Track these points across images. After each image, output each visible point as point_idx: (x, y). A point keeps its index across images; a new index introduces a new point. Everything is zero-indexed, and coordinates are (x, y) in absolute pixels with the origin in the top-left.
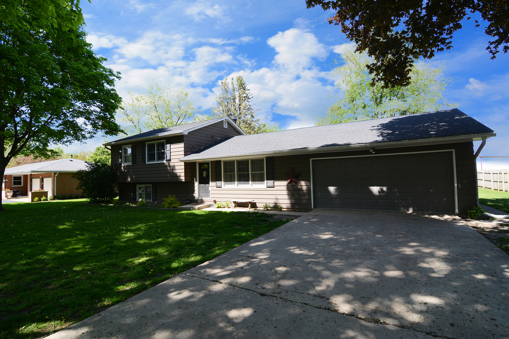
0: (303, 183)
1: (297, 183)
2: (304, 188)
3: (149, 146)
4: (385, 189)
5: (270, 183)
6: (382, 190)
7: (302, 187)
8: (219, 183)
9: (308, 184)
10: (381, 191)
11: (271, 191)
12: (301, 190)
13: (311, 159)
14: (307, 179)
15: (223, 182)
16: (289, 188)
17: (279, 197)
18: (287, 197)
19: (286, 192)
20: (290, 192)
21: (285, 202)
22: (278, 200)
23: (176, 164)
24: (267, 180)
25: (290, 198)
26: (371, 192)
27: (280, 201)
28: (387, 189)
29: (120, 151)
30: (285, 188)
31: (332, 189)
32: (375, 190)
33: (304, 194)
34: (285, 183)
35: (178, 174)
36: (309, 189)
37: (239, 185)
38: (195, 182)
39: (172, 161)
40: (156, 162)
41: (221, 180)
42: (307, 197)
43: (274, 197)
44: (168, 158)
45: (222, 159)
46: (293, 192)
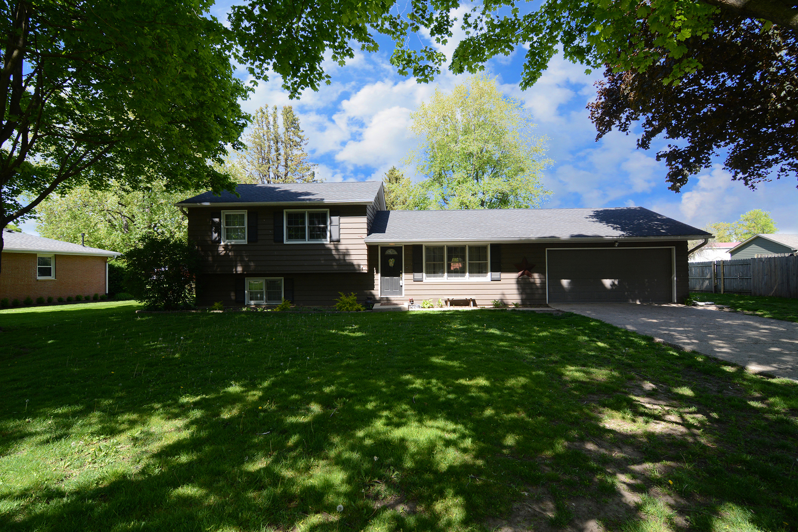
0: (536, 276)
1: (530, 275)
2: (538, 281)
3: (289, 216)
4: (616, 282)
5: (496, 275)
6: (613, 283)
7: (535, 281)
8: (418, 275)
9: (542, 277)
10: (613, 285)
11: (497, 285)
12: (534, 283)
13: (547, 249)
14: (542, 272)
15: (424, 274)
16: (518, 282)
17: (506, 292)
18: (516, 292)
19: (515, 286)
20: (521, 286)
21: (513, 297)
22: (504, 297)
23: (349, 247)
24: (492, 271)
25: (521, 294)
26: (603, 285)
27: (508, 297)
28: (619, 282)
29: (217, 220)
30: (514, 281)
31: (565, 282)
32: (607, 282)
33: (537, 288)
34: (515, 275)
35: (355, 262)
36: (543, 283)
37: (449, 278)
38: (375, 273)
39: (342, 241)
40: (307, 242)
41: (422, 272)
42: (540, 291)
43: (500, 292)
44: (335, 237)
45: (424, 244)
46: (524, 286)
